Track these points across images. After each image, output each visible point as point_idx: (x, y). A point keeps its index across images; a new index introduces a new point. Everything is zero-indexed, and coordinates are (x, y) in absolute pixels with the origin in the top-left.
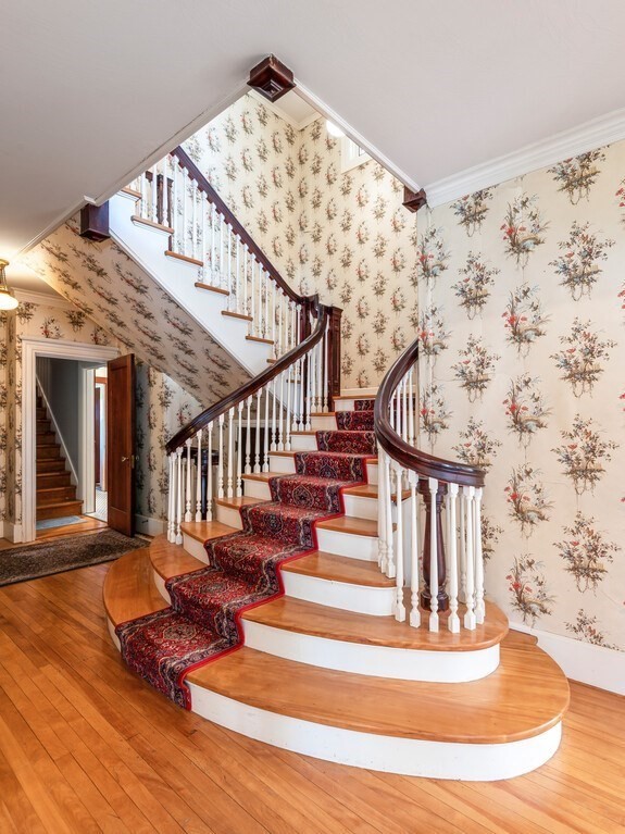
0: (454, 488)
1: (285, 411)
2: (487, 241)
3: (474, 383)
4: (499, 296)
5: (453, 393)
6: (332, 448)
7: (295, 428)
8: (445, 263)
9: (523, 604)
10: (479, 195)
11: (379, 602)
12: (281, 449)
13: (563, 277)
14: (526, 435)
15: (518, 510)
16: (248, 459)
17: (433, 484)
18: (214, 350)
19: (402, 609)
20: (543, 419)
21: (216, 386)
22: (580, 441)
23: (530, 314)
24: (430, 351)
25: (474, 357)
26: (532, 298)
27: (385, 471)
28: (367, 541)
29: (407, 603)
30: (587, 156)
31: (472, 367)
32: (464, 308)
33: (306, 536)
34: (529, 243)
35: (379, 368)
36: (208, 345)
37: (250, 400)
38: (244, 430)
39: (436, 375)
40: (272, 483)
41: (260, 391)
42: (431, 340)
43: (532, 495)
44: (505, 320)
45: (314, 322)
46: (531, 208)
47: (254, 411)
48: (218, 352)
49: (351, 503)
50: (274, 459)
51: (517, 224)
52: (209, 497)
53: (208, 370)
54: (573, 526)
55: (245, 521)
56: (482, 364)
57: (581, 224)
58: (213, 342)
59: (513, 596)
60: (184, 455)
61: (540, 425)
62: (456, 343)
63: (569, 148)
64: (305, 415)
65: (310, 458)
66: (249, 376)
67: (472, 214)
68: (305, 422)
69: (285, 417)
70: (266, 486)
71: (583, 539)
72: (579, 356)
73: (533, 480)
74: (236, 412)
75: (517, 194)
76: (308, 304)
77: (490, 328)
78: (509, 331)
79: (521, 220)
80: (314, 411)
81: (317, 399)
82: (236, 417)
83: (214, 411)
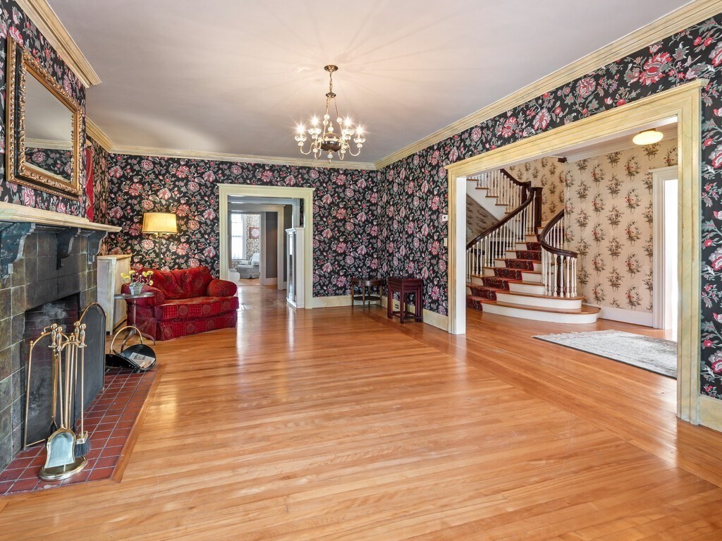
0: (568, 258)
1: (513, 233)
2: (586, 177)
3: (583, 225)
4: (591, 194)
5: (575, 228)
6: (533, 249)
7: (517, 241)
8: (573, 182)
9: (597, 299)
10: (585, 161)
11: (540, 290)
12: (511, 250)
13: (610, 191)
14: (599, 242)
15: (596, 267)
16: (496, 253)
17: (562, 257)
18: (481, 211)
19: (547, 292)
20: (604, 237)
21: (481, 224)
22: (614, 244)
23: (600, 202)
24: (568, 213)
25: (582, 216)
26: (601, 197)
27: (546, 256)
28: (539, 276)
29: (548, 291)
30: (617, 153)
31: (582, 219)
32: (579, 199)
33: (518, 275)
34: (600, 179)
35: (552, 211)
36: (479, 209)
37: (497, 230)
38: (491, 242)
39: (569, 222)
40: (506, 261)
41: (501, 227)
42: (568, 209)
43: (600, 262)
44: (592, 204)
45: (528, 193)
46: (600, 167)
47: (499, 234)
48: (483, 211)
49: (535, 266)
50: (507, 253)
51: (596, 172)
52: (481, 266)
53: (478, 218)
54: (612, 271)
55: (495, 272)
56: (585, 218)
57: (615, 174)
58: (482, 208)
59: (594, 296)
60: (472, 251)
61: (603, 239)
62: (577, 211)
63: (613, 150)
64: (522, 236)
65: (522, 252)
66: (496, 220)
67: (582, 167)
68: (522, 239)
69: (513, 237)
70: (504, 262)
71: (615, 275)
72: (614, 217)
73: (601, 257)
74: (492, 235)
75: (596, 162)
76: (526, 185)
77: (588, 206)
78: (594, 208)
79: (597, 171)
80: (527, 234)
81: (528, 228)
82: (492, 237)
83: (483, 235)
